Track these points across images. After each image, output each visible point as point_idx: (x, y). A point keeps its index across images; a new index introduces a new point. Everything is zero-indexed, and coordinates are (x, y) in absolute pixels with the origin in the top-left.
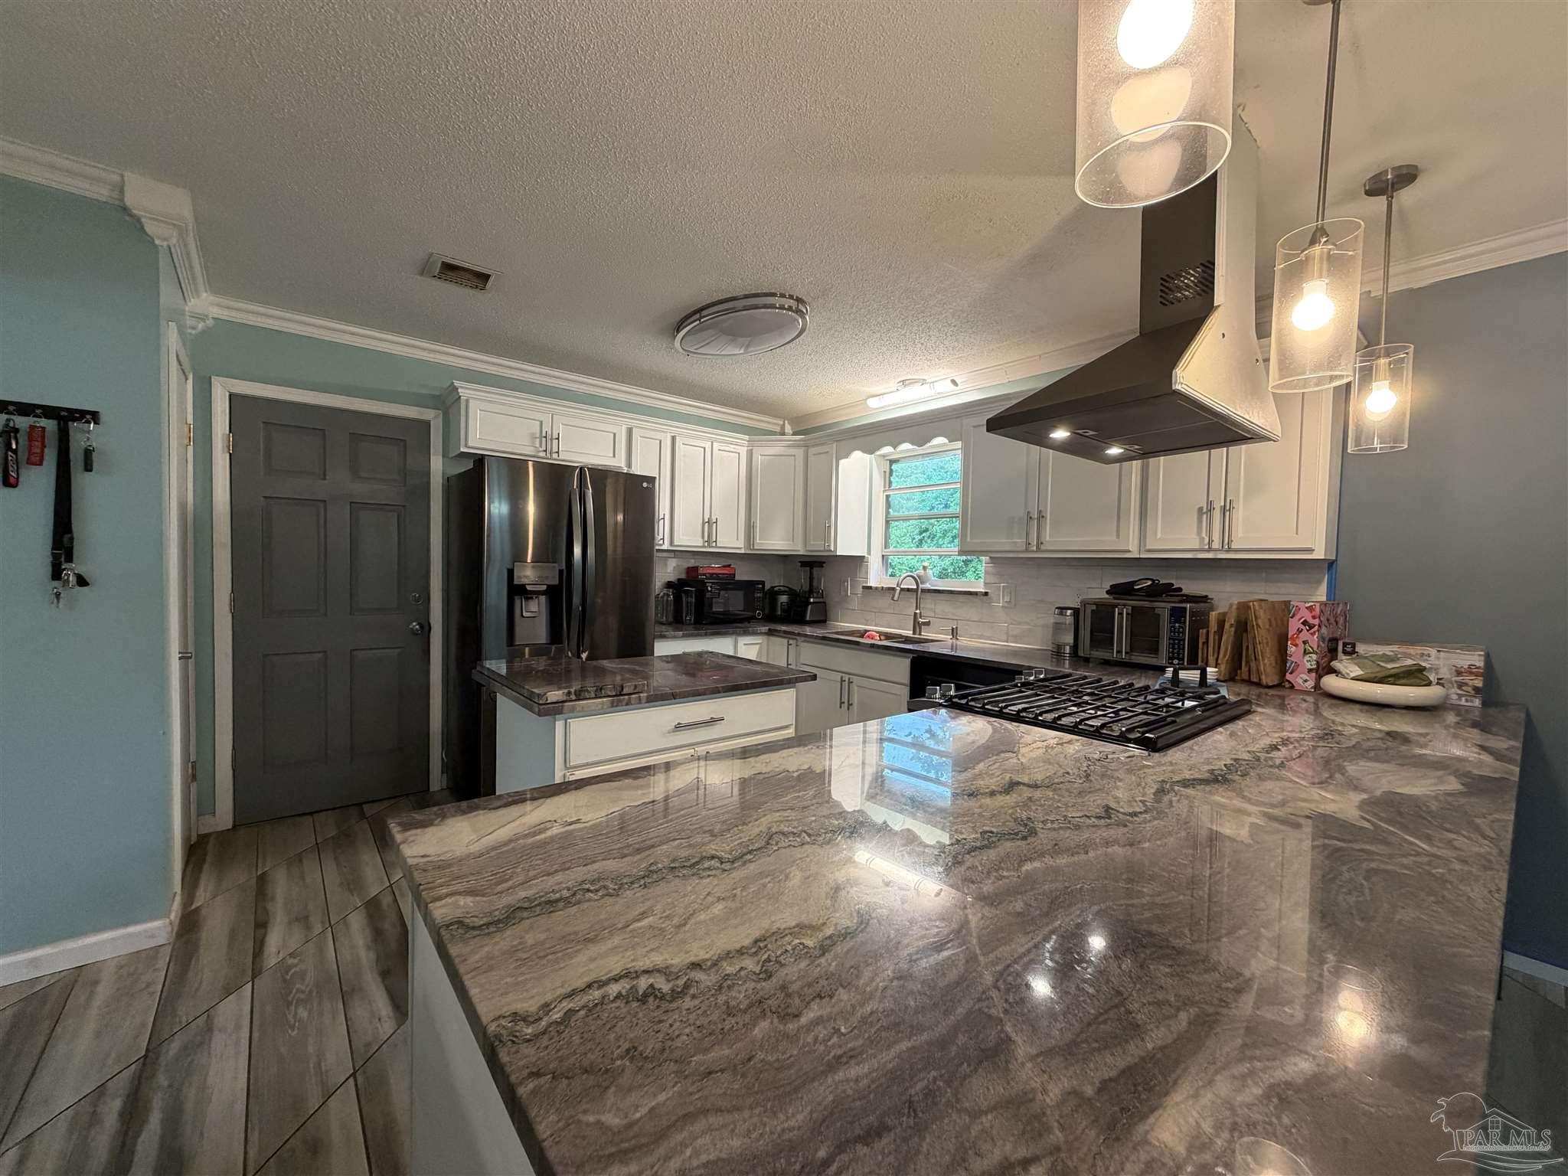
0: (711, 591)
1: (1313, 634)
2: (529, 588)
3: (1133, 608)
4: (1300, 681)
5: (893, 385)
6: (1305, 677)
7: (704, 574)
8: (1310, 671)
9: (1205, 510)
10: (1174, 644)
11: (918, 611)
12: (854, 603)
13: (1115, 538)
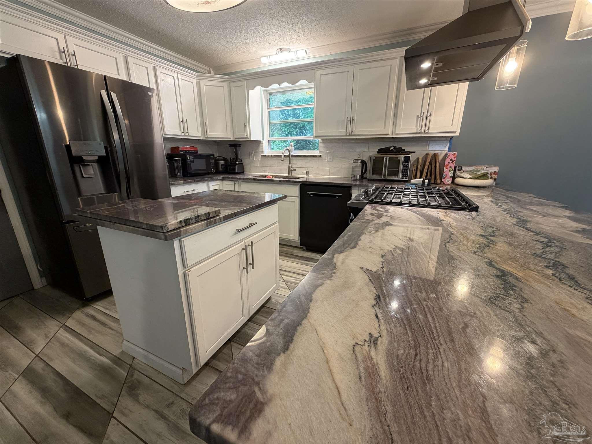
0: (189, 159)
1: (453, 164)
2: (85, 158)
3: (390, 158)
4: (447, 181)
5: (274, 51)
6: (449, 179)
7: (182, 151)
8: (451, 177)
9: (419, 116)
10: (404, 171)
11: (290, 165)
12: (257, 163)
13: (383, 128)
